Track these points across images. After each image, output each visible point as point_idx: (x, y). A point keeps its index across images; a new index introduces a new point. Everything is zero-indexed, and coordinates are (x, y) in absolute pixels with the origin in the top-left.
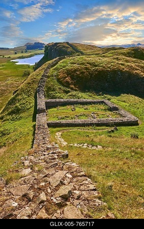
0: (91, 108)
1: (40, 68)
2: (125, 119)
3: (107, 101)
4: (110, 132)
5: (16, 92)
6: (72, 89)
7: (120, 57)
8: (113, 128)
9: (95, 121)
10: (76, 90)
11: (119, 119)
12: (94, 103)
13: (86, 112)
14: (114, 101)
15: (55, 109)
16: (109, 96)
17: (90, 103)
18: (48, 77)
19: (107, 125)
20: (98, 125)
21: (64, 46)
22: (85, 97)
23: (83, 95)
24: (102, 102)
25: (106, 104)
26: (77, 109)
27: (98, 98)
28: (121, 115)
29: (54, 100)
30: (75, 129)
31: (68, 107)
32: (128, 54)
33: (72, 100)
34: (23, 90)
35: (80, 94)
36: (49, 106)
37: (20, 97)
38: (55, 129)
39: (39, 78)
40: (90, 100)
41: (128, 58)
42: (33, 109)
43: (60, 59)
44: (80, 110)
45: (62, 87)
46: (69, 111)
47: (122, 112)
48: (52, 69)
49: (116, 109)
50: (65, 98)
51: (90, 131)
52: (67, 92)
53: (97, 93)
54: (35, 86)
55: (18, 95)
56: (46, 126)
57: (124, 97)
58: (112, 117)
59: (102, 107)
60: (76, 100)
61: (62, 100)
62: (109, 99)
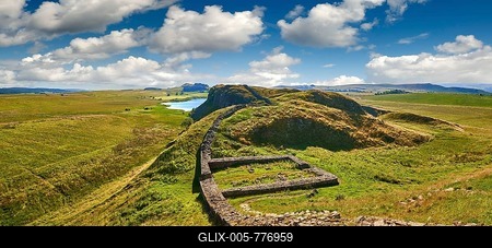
0: (275, 168)
1: (207, 118)
2: (323, 178)
3: (292, 157)
4: (309, 196)
5: (171, 144)
6: (243, 142)
7: (299, 101)
8: (312, 191)
9: (287, 183)
10: (248, 145)
11: (315, 179)
12: (277, 160)
13: (270, 173)
14: (300, 156)
15: (225, 172)
16: (293, 151)
17: (271, 161)
18: (219, 131)
19: (303, 187)
20: (292, 189)
21: (240, 91)
22: (262, 152)
23: (259, 150)
24: (287, 159)
25: (292, 161)
26: (256, 170)
27: (281, 154)
28: (316, 174)
29: (220, 160)
30: (264, 197)
31: (243, 167)
32: (307, 98)
33: (246, 158)
34: (181, 144)
35: (255, 150)
36: (215, 168)
37: (177, 152)
38: (235, 200)
39: (206, 130)
40: (270, 157)
41: (308, 103)
42: (193, 171)
43: (238, 108)
44: (260, 171)
45: (229, 141)
46: (246, 173)
47: (316, 169)
48: (224, 121)
49: (306, 166)
50: (236, 156)
51: (285, 197)
52: (237, 148)
53: (277, 146)
54: (200, 141)
55: (174, 149)
56: (223, 197)
57: (311, 150)
58: (305, 178)
59: (288, 165)
60: (251, 157)
61: (232, 159)
62: (294, 155)
